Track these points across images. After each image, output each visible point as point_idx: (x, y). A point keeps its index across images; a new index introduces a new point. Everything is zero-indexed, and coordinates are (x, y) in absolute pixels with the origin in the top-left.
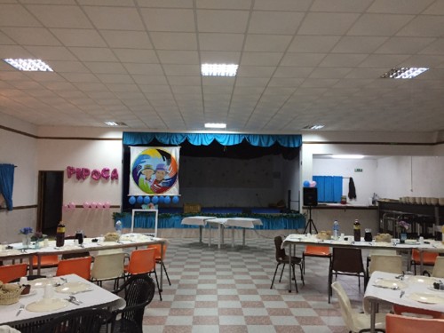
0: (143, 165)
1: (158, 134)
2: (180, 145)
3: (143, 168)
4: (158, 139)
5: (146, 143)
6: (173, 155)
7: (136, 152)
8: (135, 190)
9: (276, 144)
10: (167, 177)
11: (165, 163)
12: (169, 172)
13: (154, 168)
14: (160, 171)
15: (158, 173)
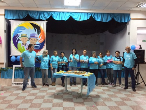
0: (20, 34)
1: (30, 11)
2: (46, 20)
3: (20, 36)
4: (31, 15)
5: (22, 18)
6: (42, 27)
7: (15, 25)
8: (15, 52)
9: (113, 20)
10: (38, 43)
11: (36, 32)
12: (39, 39)
13: (29, 36)
14: (33, 38)
15: (32, 39)
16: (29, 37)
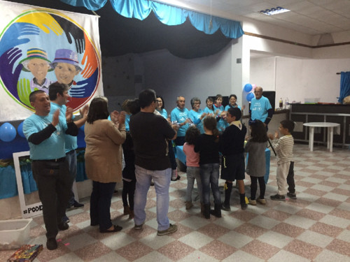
2: (98, 12)
3: (24, 55)
6: (87, 32)
11: (73, 47)
13: (51, 57)
14: (64, 64)
15: (60, 68)
16: (52, 60)
